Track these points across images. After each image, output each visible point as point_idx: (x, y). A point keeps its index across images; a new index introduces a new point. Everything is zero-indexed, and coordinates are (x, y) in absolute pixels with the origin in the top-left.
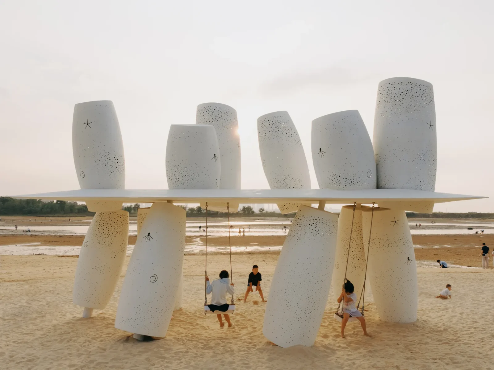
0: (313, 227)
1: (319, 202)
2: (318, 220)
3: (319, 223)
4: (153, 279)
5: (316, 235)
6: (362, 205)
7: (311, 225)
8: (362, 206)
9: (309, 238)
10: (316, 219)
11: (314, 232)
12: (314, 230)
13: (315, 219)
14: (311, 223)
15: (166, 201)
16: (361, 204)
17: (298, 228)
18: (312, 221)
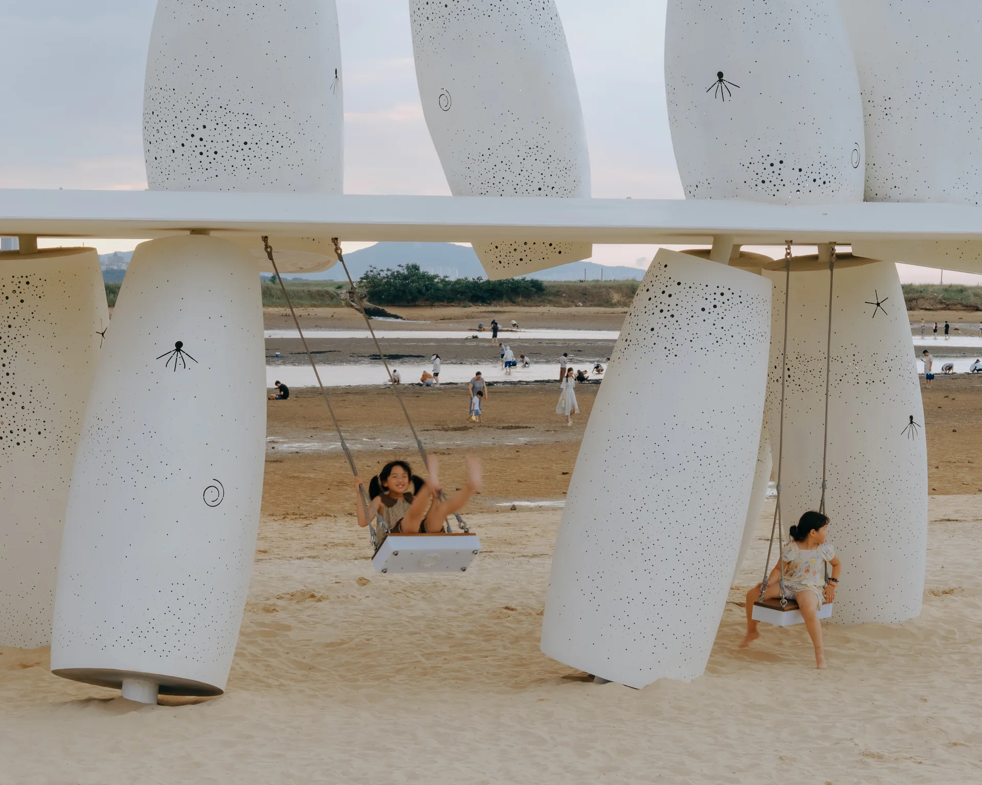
0: (713, 316)
1: (712, 239)
2: (728, 294)
3: (731, 305)
4: (211, 495)
5: (724, 340)
6: (744, 249)
7: (707, 311)
8: (743, 255)
9: (704, 351)
10: (722, 294)
11: (719, 333)
12: (718, 326)
13: (719, 292)
14: (709, 306)
15: (188, 232)
16: (740, 246)
17: (665, 322)
18: (711, 298)
